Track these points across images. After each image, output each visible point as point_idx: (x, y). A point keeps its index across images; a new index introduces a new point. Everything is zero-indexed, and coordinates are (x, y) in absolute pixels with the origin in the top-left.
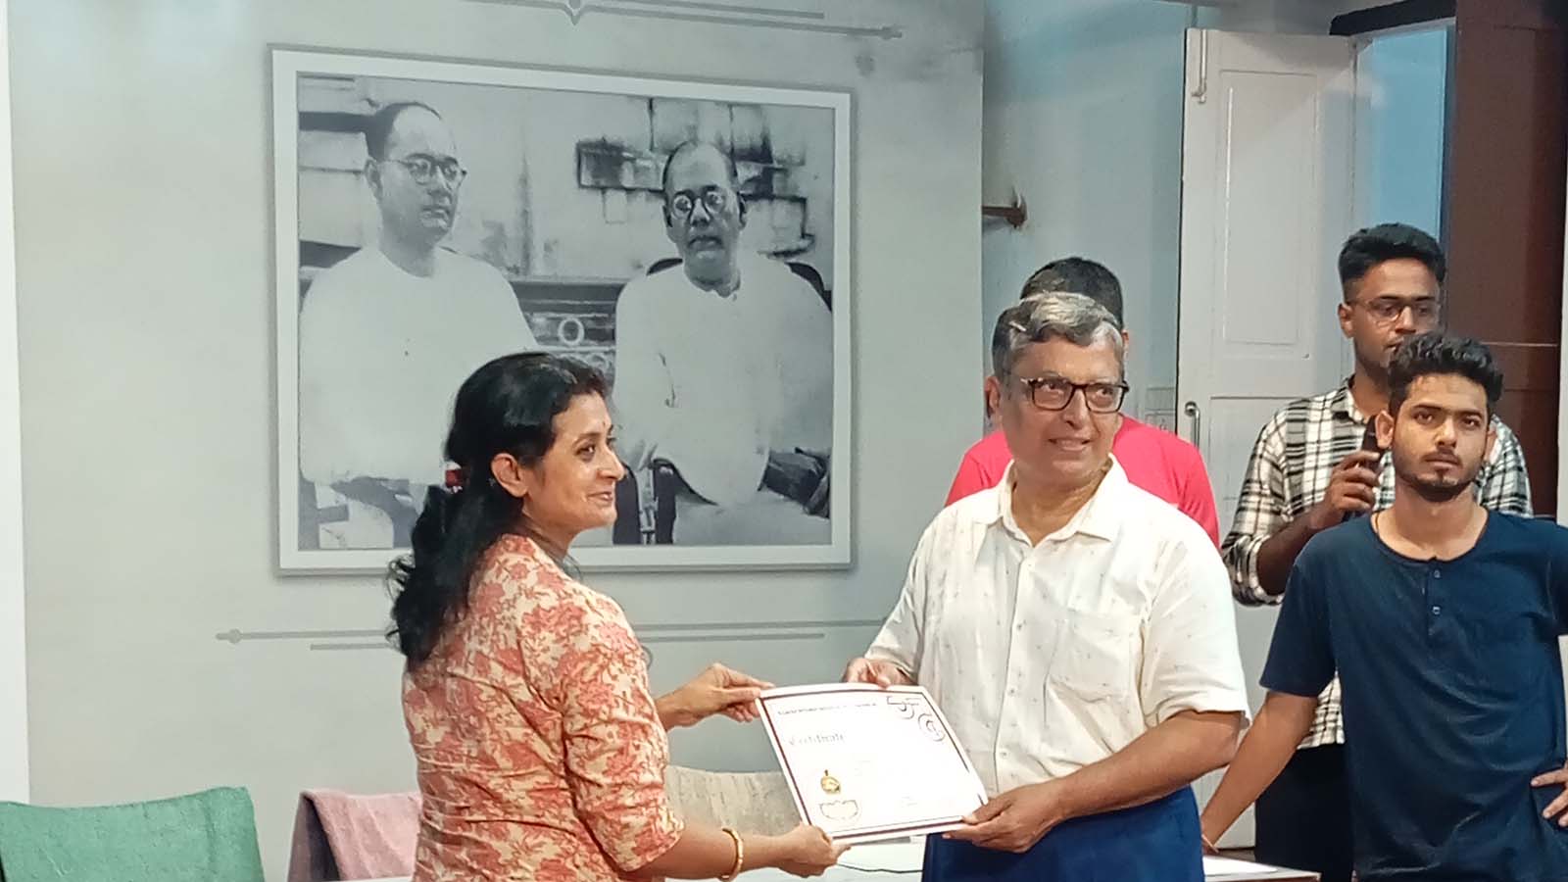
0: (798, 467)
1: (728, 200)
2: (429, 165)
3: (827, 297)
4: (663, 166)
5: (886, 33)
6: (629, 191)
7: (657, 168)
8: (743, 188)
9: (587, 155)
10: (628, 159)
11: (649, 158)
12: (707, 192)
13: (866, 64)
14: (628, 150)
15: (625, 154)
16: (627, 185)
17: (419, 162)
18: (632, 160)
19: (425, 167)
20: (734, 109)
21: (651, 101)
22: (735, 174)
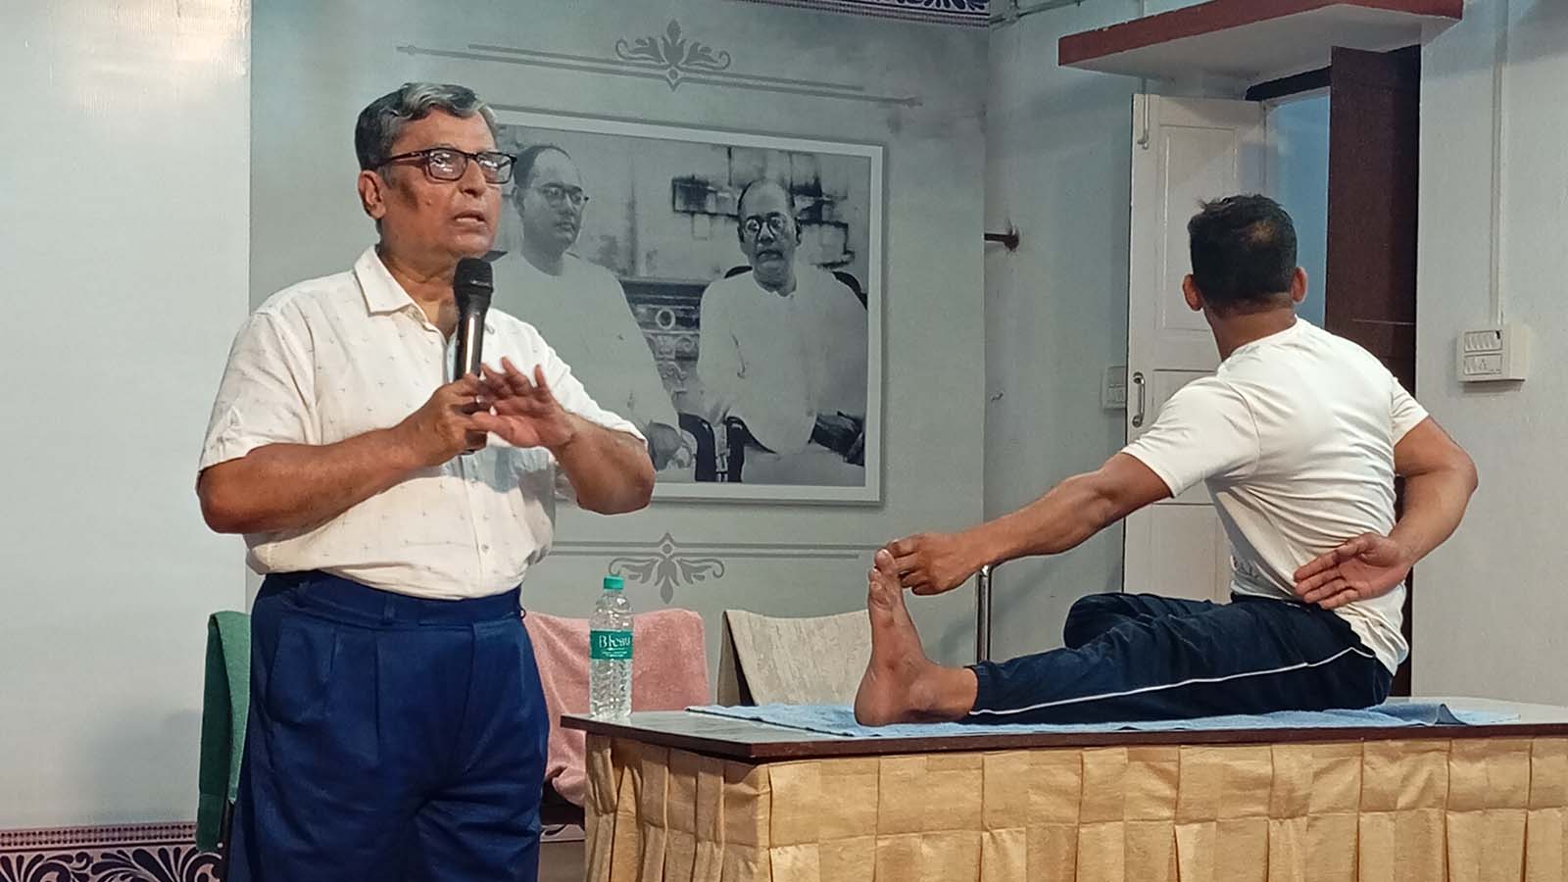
0: (839, 426)
1: (789, 223)
2: (560, 192)
3: (864, 298)
4: (738, 198)
5: (911, 102)
6: (713, 215)
7: (734, 199)
8: (800, 214)
9: (681, 187)
10: (711, 191)
11: (727, 191)
12: (771, 218)
13: (895, 125)
14: (712, 185)
15: (710, 188)
16: (710, 211)
17: (553, 189)
18: (715, 192)
19: (556, 193)
20: (794, 156)
21: (729, 149)
22: (793, 204)
